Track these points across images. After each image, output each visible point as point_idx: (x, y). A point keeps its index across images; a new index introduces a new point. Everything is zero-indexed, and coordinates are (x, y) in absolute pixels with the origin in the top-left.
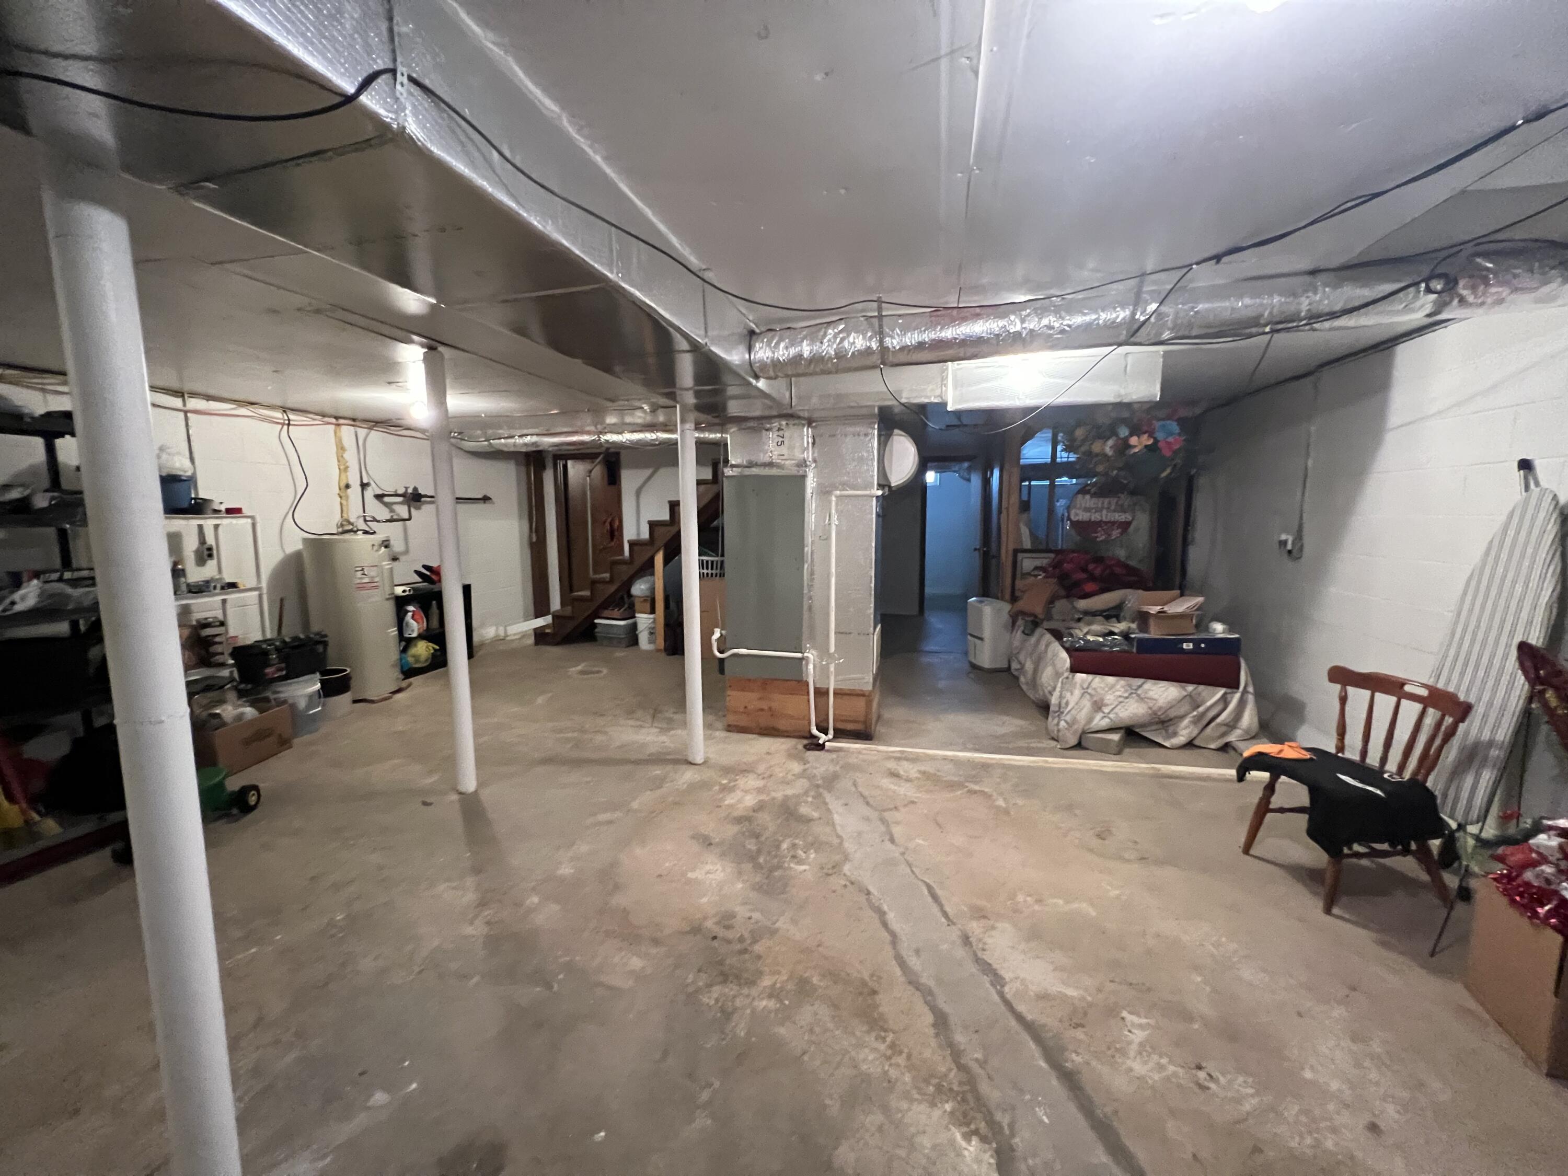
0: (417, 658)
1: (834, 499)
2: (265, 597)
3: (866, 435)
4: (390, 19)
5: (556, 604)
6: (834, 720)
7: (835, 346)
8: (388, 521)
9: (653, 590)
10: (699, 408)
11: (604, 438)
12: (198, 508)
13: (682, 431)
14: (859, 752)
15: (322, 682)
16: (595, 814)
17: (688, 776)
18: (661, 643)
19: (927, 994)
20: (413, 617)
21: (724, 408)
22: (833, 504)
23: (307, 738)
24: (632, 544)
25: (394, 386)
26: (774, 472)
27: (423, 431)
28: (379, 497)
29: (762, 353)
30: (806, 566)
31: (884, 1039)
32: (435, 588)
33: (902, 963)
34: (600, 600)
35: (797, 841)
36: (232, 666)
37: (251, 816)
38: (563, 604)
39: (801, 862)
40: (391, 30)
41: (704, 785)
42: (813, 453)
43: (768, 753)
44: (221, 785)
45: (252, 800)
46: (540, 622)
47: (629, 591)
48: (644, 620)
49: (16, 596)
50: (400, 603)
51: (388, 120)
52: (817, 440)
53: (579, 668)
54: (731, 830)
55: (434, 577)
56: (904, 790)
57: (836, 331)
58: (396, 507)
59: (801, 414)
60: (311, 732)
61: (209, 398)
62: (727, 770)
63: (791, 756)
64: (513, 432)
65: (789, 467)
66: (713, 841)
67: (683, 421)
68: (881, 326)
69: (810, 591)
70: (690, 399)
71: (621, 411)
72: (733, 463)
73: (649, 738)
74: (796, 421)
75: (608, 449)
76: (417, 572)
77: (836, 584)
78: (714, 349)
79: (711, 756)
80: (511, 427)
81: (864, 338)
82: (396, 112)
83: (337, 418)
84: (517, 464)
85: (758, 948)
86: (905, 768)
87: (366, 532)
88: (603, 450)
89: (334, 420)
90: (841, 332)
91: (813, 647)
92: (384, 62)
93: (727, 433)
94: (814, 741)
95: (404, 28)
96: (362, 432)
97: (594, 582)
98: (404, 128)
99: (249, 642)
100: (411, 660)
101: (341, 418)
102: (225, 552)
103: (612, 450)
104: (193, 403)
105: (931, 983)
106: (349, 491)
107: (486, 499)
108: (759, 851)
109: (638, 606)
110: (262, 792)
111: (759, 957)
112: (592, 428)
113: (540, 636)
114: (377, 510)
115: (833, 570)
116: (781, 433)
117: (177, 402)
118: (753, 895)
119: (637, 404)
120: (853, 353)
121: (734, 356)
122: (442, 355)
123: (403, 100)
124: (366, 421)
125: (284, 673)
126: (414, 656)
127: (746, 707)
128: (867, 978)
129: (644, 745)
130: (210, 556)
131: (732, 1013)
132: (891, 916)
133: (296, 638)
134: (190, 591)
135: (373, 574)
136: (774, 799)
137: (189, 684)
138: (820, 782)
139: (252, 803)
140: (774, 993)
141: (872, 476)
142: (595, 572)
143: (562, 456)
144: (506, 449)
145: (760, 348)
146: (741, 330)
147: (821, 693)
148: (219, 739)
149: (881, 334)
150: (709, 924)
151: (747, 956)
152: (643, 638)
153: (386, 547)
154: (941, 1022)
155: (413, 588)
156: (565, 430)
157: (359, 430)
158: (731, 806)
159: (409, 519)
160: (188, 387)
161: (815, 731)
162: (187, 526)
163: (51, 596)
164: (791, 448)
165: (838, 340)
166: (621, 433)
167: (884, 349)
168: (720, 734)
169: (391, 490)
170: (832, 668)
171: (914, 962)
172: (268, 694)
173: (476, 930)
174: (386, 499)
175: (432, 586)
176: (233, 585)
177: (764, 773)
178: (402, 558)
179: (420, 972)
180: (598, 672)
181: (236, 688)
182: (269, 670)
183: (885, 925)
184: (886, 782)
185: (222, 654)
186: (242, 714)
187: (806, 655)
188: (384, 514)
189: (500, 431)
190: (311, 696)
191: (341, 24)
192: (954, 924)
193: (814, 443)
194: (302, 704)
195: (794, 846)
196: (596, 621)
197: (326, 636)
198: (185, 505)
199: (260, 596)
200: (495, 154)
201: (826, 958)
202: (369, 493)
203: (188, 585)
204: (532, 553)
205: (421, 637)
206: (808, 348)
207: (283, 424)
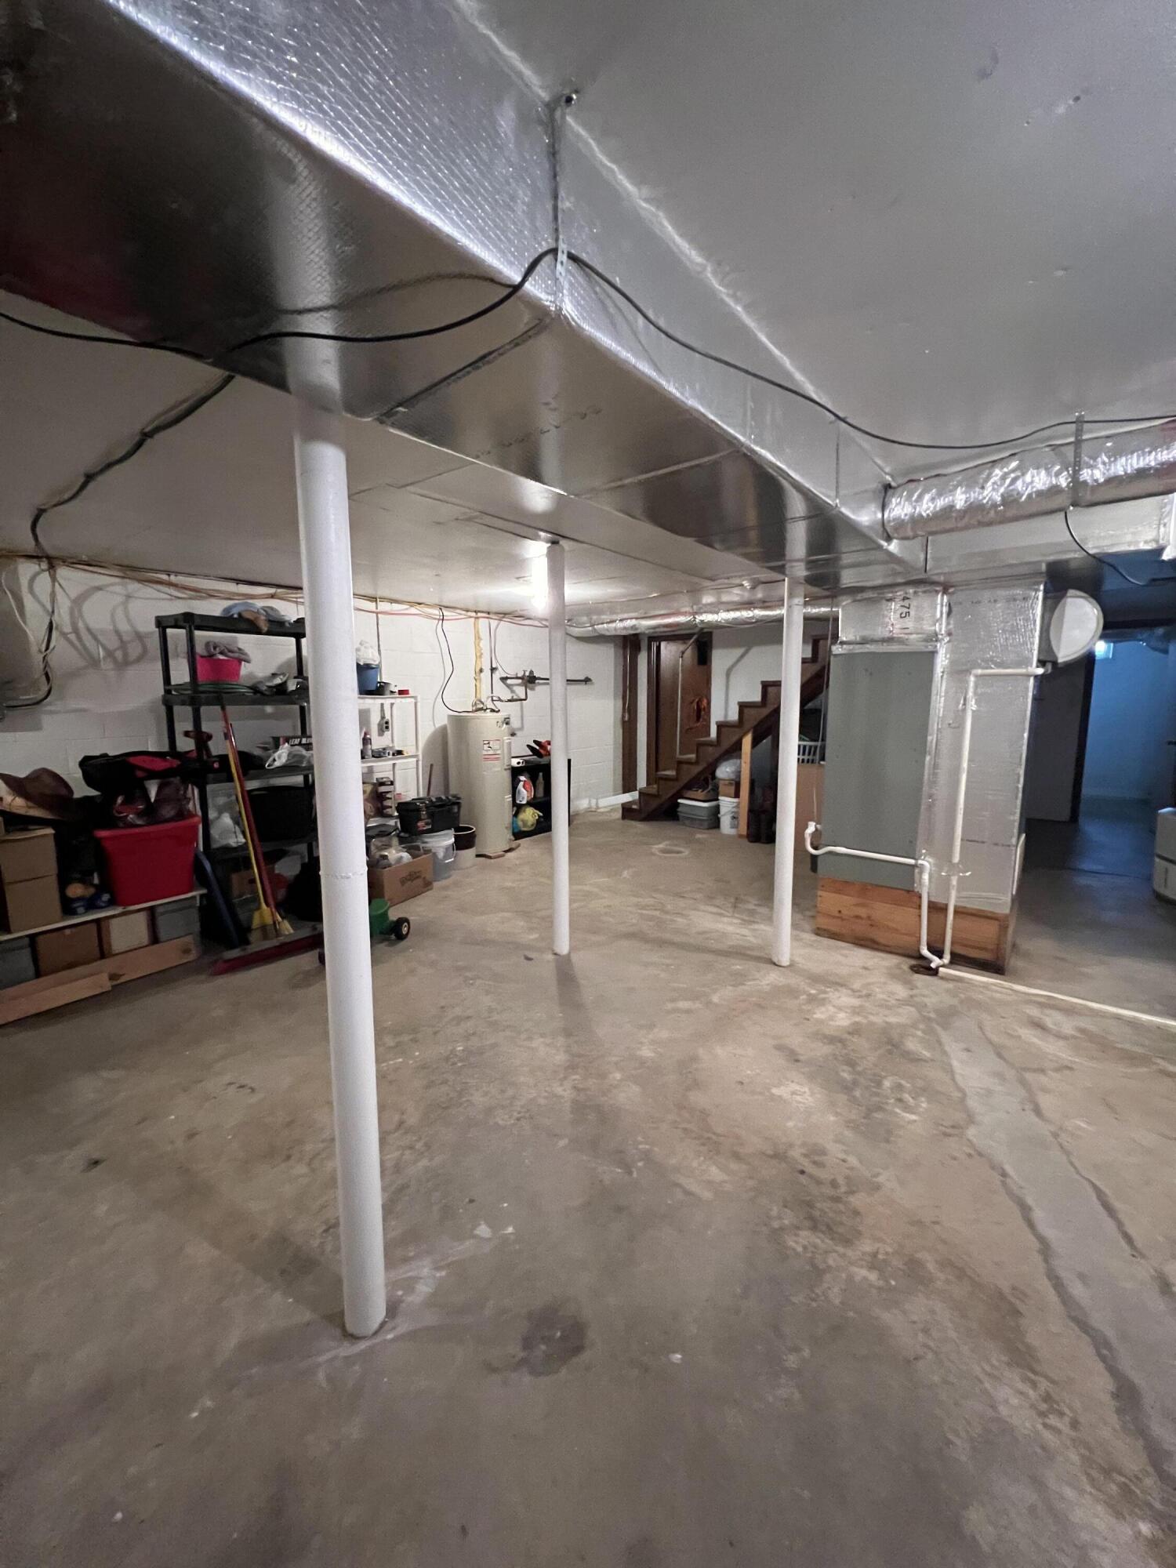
0: (525, 823)
1: (972, 679)
2: (420, 763)
3: (1025, 599)
4: (555, 197)
5: (642, 781)
6: (953, 943)
7: (1002, 490)
8: (509, 701)
9: (738, 773)
10: (811, 581)
11: (699, 618)
12: (380, 690)
13: (790, 607)
14: (986, 986)
15: (456, 837)
16: (673, 1000)
17: (771, 978)
18: (743, 829)
19: (1102, 1346)
20: (524, 787)
21: (837, 578)
22: (972, 684)
23: (443, 883)
24: (720, 726)
25: (521, 580)
26: (895, 648)
27: (540, 620)
28: (503, 679)
29: (900, 509)
30: (928, 758)
31: (1034, 1385)
32: (543, 761)
33: (1058, 1285)
34: (685, 779)
35: (903, 1082)
36: (397, 817)
37: (403, 944)
38: (648, 783)
39: (907, 1108)
40: (555, 208)
41: (792, 992)
42: (948, 624)
43: (866, 968)
44: (385, 915)
45: (405, 930)
46: (627, 797)
47: (713, 773)
48: (727, 804)
49: (276, 755)
50: (515, 772)
51: (548, 303)
52: (954, 609)
53: (661, 846)
54: (822, 1050)
55: (542, 751)
56: (1053, 1048)
57: (1005, 470)
58: (515, 688)
59: (936, 578)
60: (446, 878)
61: (393, 601)
62: (815, 979)
63: (893, 976)
64: (614, 617)
65: (915, 643)
66: (801, 1058)
67: (791, 596)
68: (1077, 455)
69: (931, 788)
70: (801, 571)
71: (718, 590)
72: (844, 639)
73: (730, 929)
74: (928, 588)
75: (702, 629)
76: (528, 746)
77: (968, 781)
78: (844, 510)
79: (797, 959)
80: (613, 612)
81: (1049, 474)
82: (555, 294)
83: (477, 612)
84: (616, 646)
85: (856, 1201)
86: (1051, 1019)
87: (493, 711)
88: (696, 630)
89: (473, 614)
90: (1013, 471)
91: (930, 854)
92: (548, 243)
93: (837, 606)
94: (924, 963)
95: (565, 204)
96: (494, 623)
97: (680, 763)
98: (561, 309)
99: (408, 799)
100: (520, 823)
101: (479, 612)
102: (396, 725)
103: (705, 630)
104: (384, 606)
105: (1110, 1334)
106: (482, 674)
107: (587, 680)
108: (855, 1083)
109: (721, 788)
110: (411, 922)
111: (856, 1213)
112: (688, 609)
113: (627, 811)
114: (501, 691)
115: (965, 765)
116: (906, 603)
117: (371, 606)
118: (849, 1134)
119: (737, 581)
120: (1030, 496)
121: (865, 516)
122: (563, 548)
123: (561, 280)
124: (497, 613)
125: (430, 827)
126: (523, 821)
127: (840, 912)
128: (1006, 1290)
129: (724, 935)
130: (387, 728)
131: (824, 1272)
132: (1038, 1215)
133: (439, 799)
134: (373, 756)
135: (497, 747)
136: (872, 1024)
137: (367, 829)
138: (932, 1015)
139: (404, 933)
140: (873, 1262)
141: (1031, 650)
142: (681, 753)
143: (656, 638)
144: (608, 634)
145: (897, 504)
146: (875, 485)
147: (938, 909)
148: (387, 877)
149: (1077, 466)
150: (796, 1153)
151: (841, 1207)
152: (726, 821)
153: (507, 724)
154: (1127, 1396)
155: (526, 761)
156: (662, 612)
157: (491, 621)
158: (820, 1022)
159: (525, 700)
160: (380, 593)
161: (925, 952)
162: (373, 703)
163: (295, 756)
164: (919, 619)
165: (1008, 481)
166: (717, 613)
167: (1077, 484)
168: (810, 937)
169: (512, 674)
170: (954, 881)
171: (1077, 1290)
172: (419, 843)
173: (564, 1091)
174: (509, 682)
175: (539, 759)
176: (400, 752)
177: (859, 991)
178: (519, 733)
179: (518, 1119)
180: (678, 852)
181: (398, 836)
182: (420, 824)
183: (1031, 1225)
184: (1028, 1035)
185: (391, 807)
186: (401, 857)
187: (920, 862)
188: (506, 694)
189: (603, 617)
190: (447, 849)
191: (513, 211)
192: (1143, 1256)
193: (949, 613)
194: (441, 855)
195: (899, 1087)
196: (679, 801)
197: (459, 798)
198: (373, 688)
199: (417, 761)
200: (641, 320)
201: (944, 1242)
202: (497, 675)
203: (373, 751)
204: (623, 732)
205: (530, 804)
206: (964, 497)
207: (439, 620)
